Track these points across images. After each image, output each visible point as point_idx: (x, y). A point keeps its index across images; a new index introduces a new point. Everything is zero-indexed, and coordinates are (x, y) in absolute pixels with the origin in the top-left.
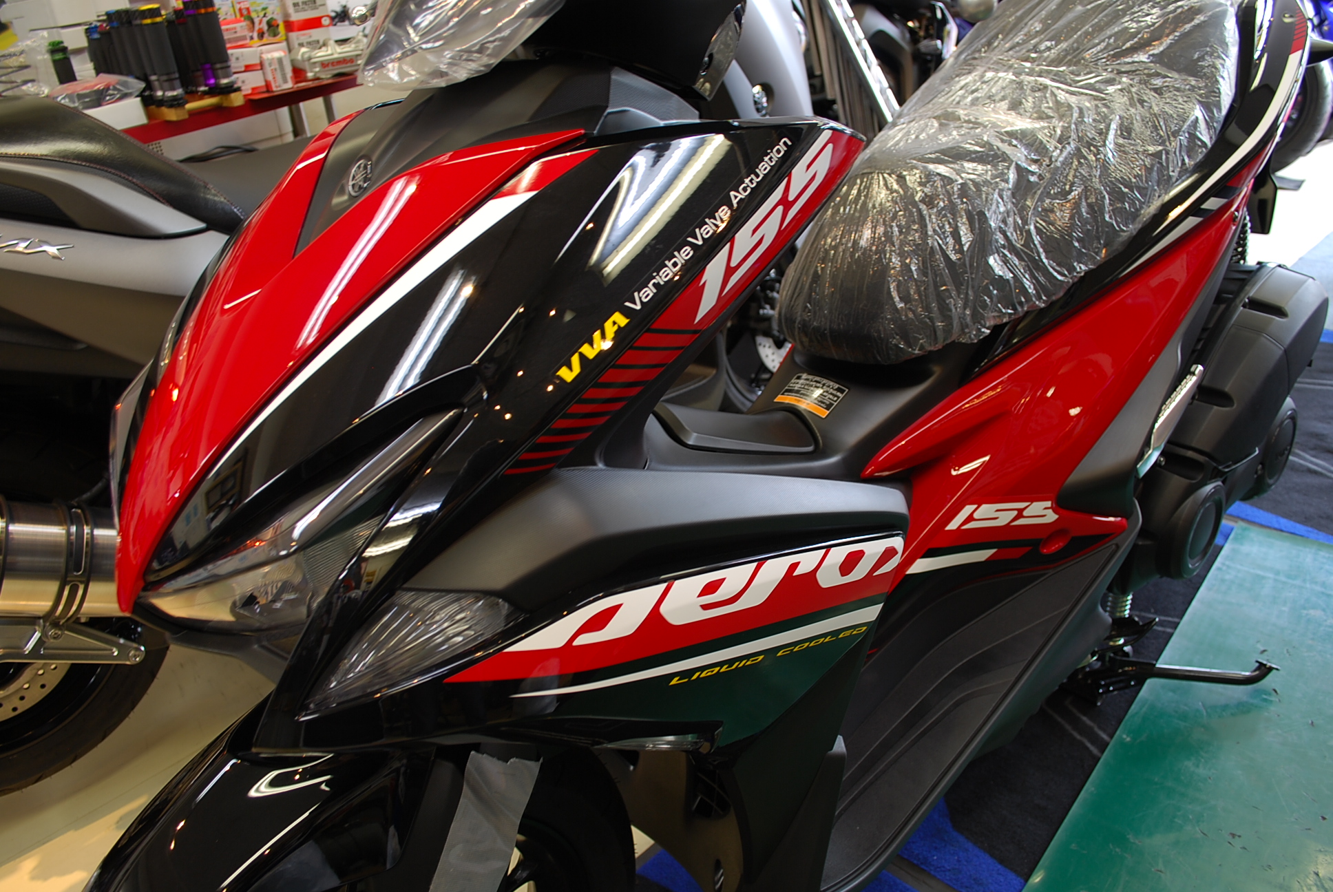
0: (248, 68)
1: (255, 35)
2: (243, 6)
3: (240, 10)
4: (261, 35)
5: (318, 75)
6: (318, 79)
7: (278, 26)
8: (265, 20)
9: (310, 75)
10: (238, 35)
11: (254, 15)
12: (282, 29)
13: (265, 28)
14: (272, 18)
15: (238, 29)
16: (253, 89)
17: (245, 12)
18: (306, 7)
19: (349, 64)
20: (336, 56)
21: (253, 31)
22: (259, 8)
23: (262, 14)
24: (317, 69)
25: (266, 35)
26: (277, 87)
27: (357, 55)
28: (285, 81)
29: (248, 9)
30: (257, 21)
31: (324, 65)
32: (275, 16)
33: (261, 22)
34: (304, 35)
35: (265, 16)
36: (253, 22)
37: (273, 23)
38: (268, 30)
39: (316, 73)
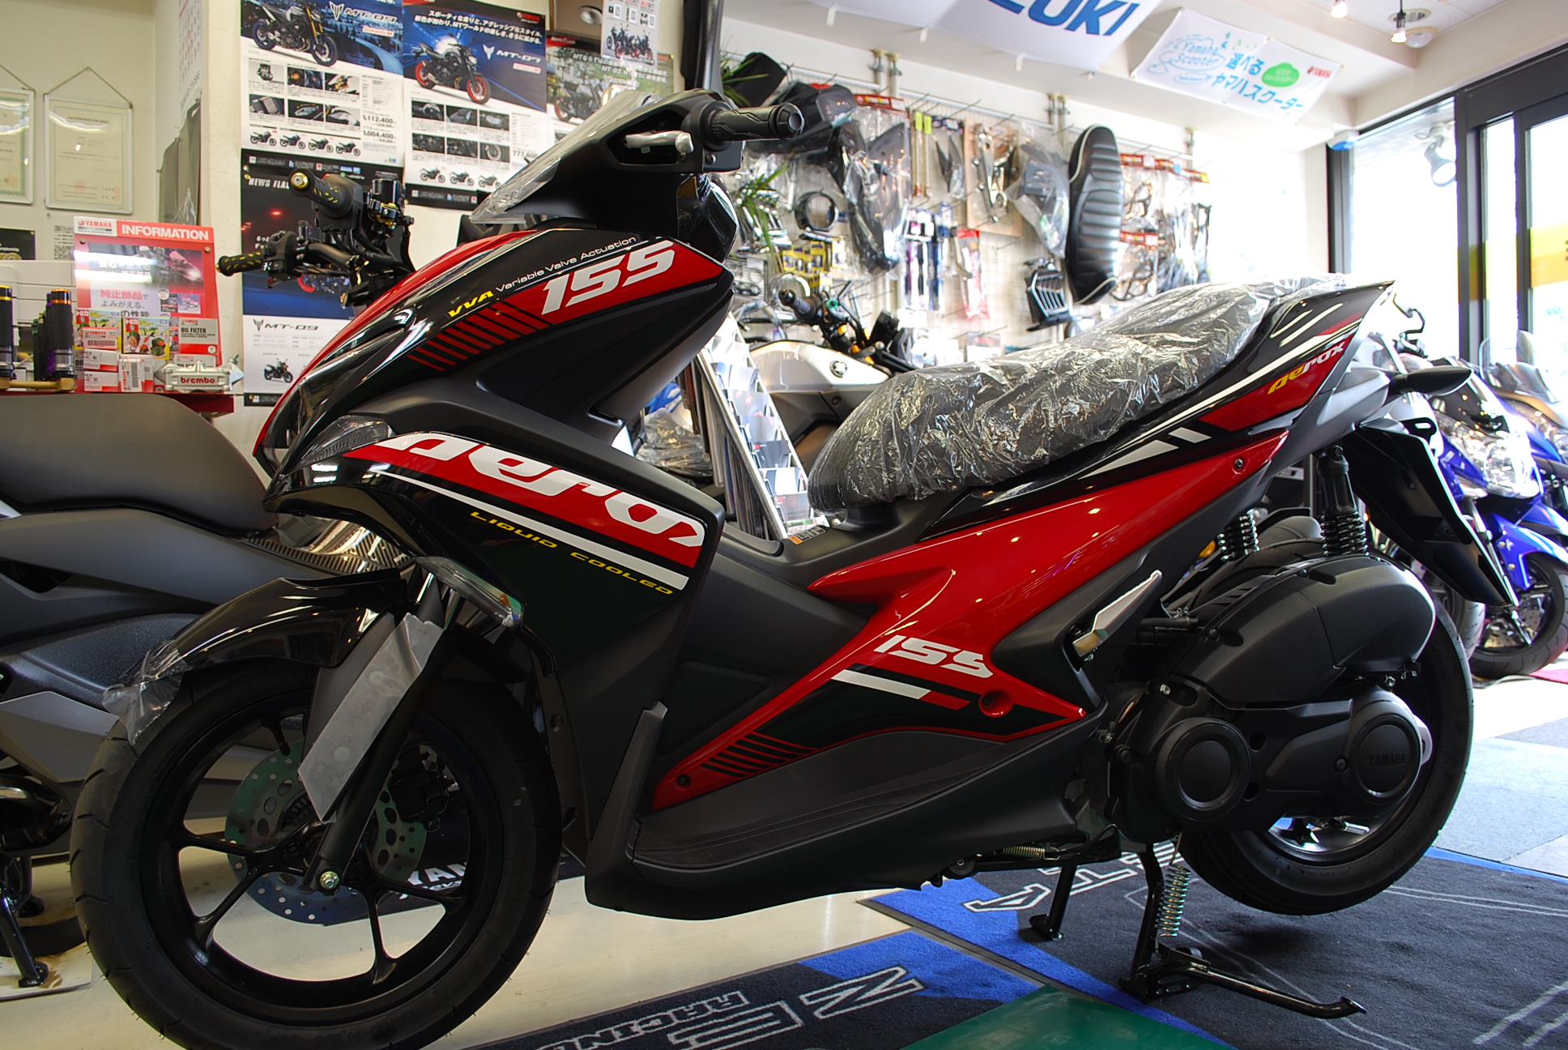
11: (140, 332)
21: (136, 347)
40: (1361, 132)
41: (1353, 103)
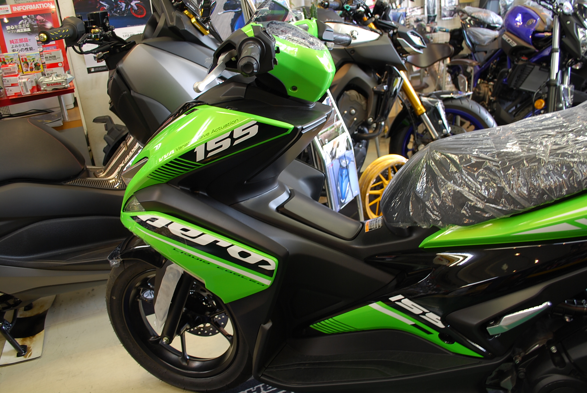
0: (13, 85)
1: (29, 69)
2: (23, 57)
3: (22, 59)
4: (32, 69)
5: (45, 89)
6: (46, 90)
7: (40, 66)
8: (34, 63)
9: (42, 89)
10: (12, 71)
11: (28, 61)
12: (41, 67)
13: (34, 66)
14: (37, 63)
15: (12, 69)
16: (15, 93)
17: (24, 60)
18: (51, 59)
19: (59, 85)
20: (53, 81)
21: (28, 68)
22: (31, 59)
23: (32, 61)
24: (45, 87)
25: (34, 69)
26: (23, 93)
27: (63, 82)
28: (27, 91)
29: (26, 59)
30: (30, 64)
31: (48, 85)
32: (38, 62)
33: (31, 64)
34: (50, 70)
35: (33, 61)
36: (28, 64)
37: (38, 64)
38: (35, 68)
39: (44, 88)
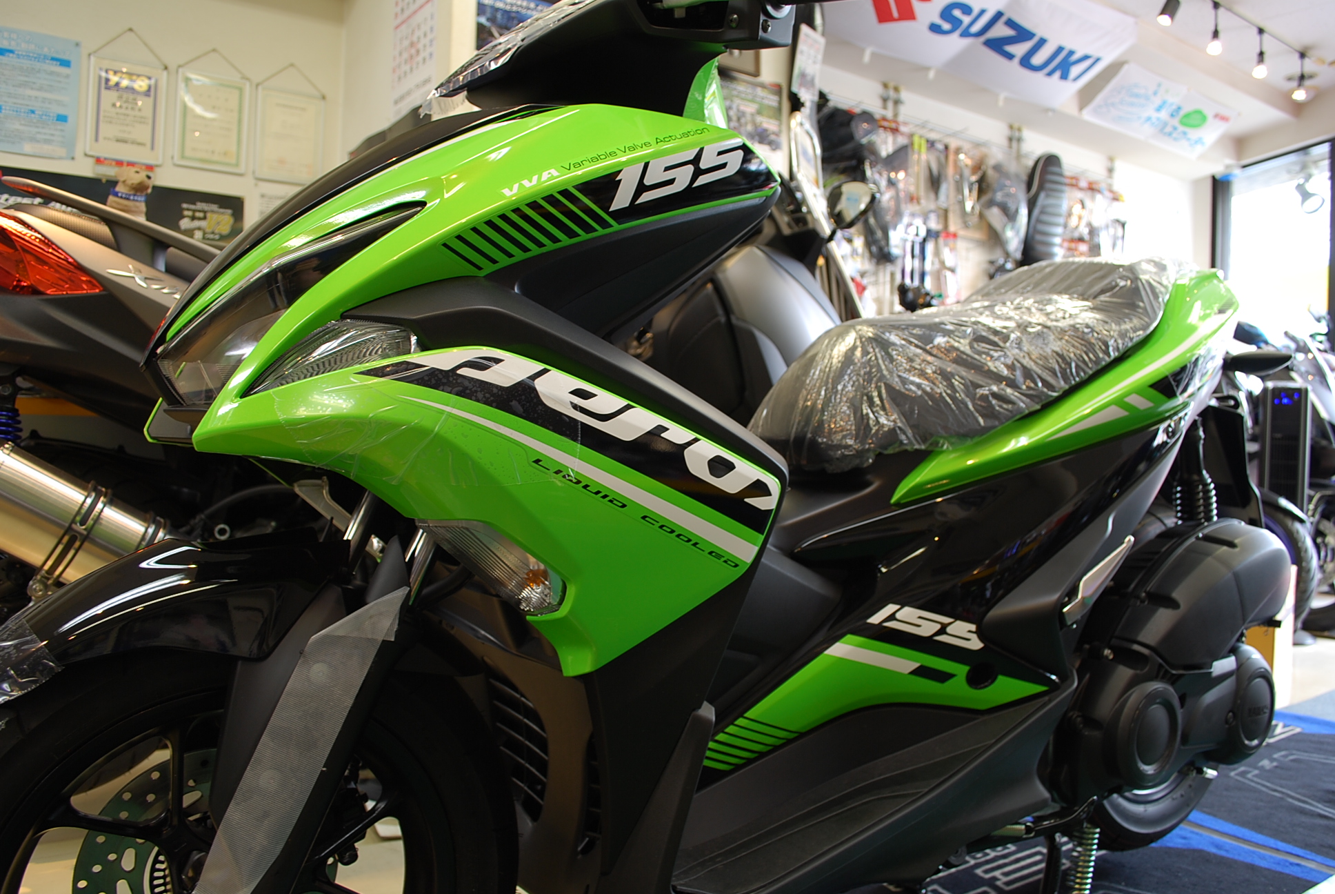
40: (1244, 167)
41: (1240, 144)
